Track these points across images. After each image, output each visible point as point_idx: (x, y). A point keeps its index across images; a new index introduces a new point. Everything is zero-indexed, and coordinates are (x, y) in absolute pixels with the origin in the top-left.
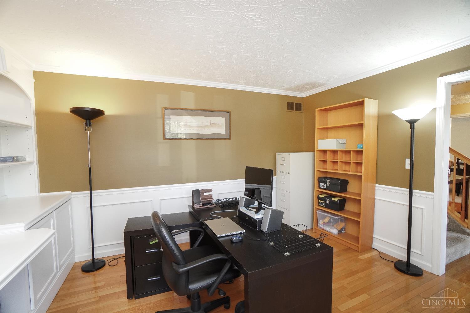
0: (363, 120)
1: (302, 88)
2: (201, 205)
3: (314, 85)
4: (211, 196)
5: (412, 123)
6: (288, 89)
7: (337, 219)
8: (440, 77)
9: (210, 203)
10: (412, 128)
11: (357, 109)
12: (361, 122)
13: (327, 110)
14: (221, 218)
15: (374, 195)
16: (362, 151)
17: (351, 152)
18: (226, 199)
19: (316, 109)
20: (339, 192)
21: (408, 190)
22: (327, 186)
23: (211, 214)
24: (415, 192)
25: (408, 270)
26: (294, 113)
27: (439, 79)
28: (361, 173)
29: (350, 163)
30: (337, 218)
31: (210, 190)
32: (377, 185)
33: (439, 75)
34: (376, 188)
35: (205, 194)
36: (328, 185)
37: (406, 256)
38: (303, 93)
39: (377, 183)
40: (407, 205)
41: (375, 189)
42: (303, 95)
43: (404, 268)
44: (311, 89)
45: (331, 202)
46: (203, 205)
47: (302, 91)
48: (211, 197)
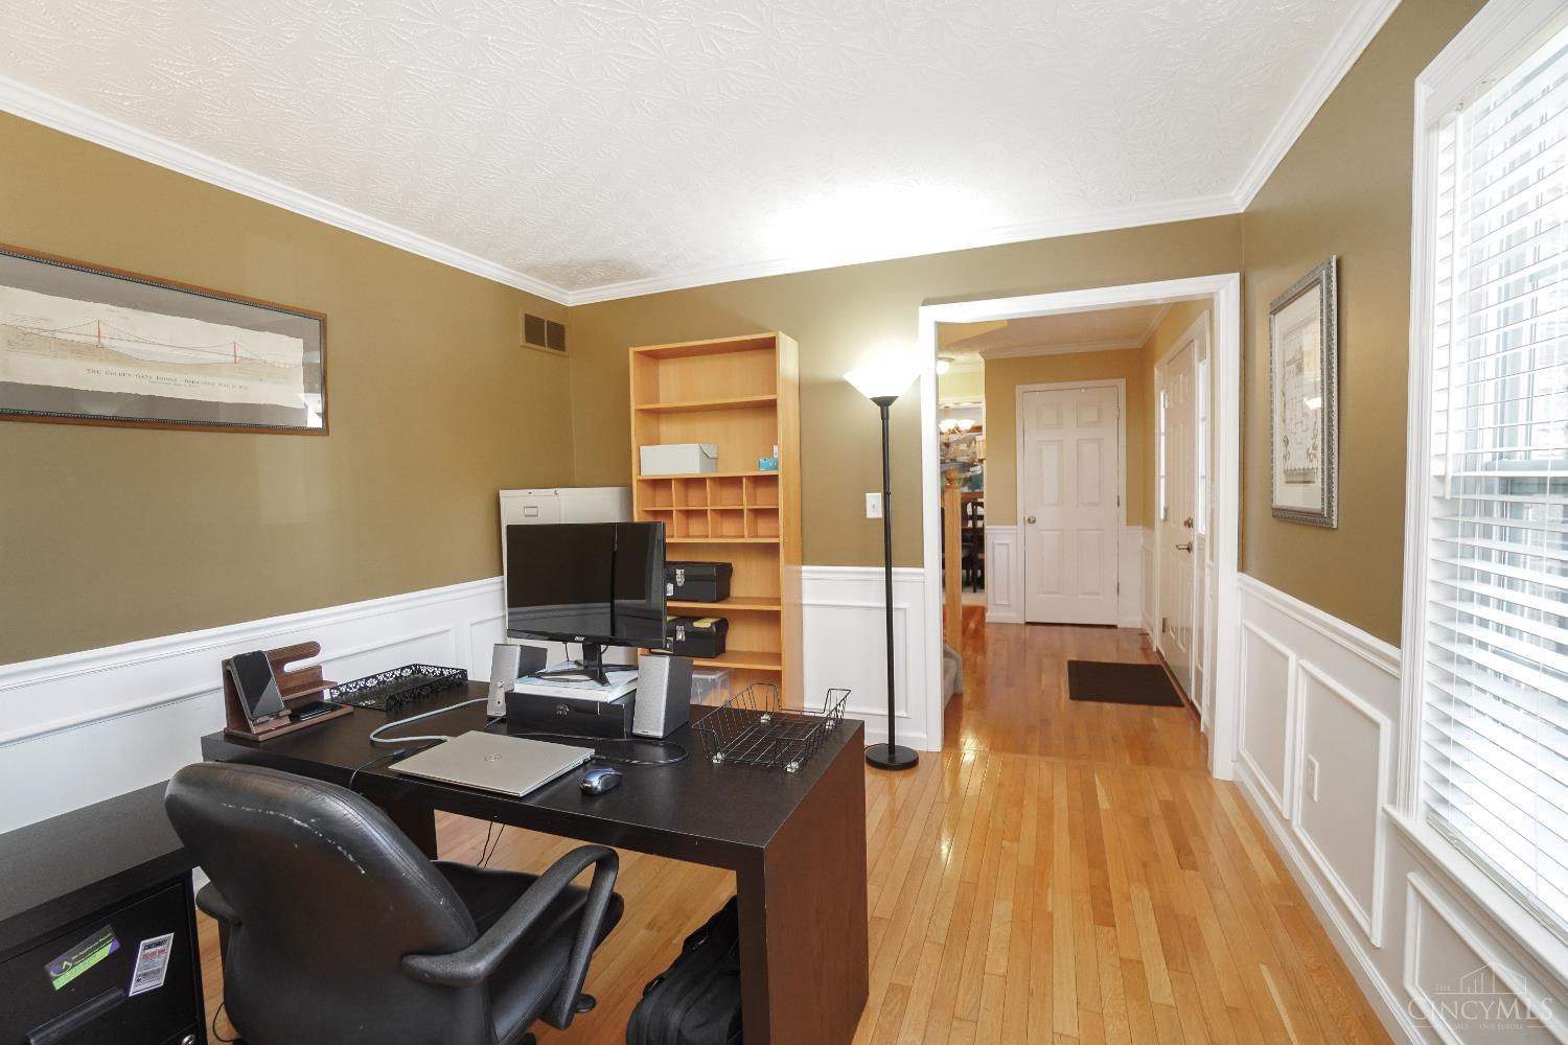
0: (775, 393)
1: (572, 276)
2: (287, 721)
3: (615, 271)
4: (316, 671)
5: (884, 403)
6: (530, 270)
7: (714, 680)
8: (923, 305)
9: (315, 705)
10: (885, 417)
11: (754, 361)
12: (771, 397)
13: (655, 356)
14: (441, 741)
15: (801, 598)
16: (775, 477)
17: (744, 480)
18: (374, 677)
19: (632, 350)
20: (713, 602)
21: (884, 569)
22: (676, 587)
23: (371, 736)
24: (897, 574)
25: (892, 759)
26: (542, 356)
27: (923, 310)
28: (778, 537)
29: (742, 511)
30: (713, 677)
31: (310, 649)
32: (804, 568)
33: (921, 301)
34: (804, 575)
35: (289, 667)
36: (679, 585)
37: (886, 732)
38: (570, 293)
39: (803, 564)
40: (880, 608)
41: (800, 579)
42: (572, 298)
43: (884, 758)
44: (608, 279)
45: (693, 634)
46: (295, 717)
47: (571, 283)
48: (314, 677)
